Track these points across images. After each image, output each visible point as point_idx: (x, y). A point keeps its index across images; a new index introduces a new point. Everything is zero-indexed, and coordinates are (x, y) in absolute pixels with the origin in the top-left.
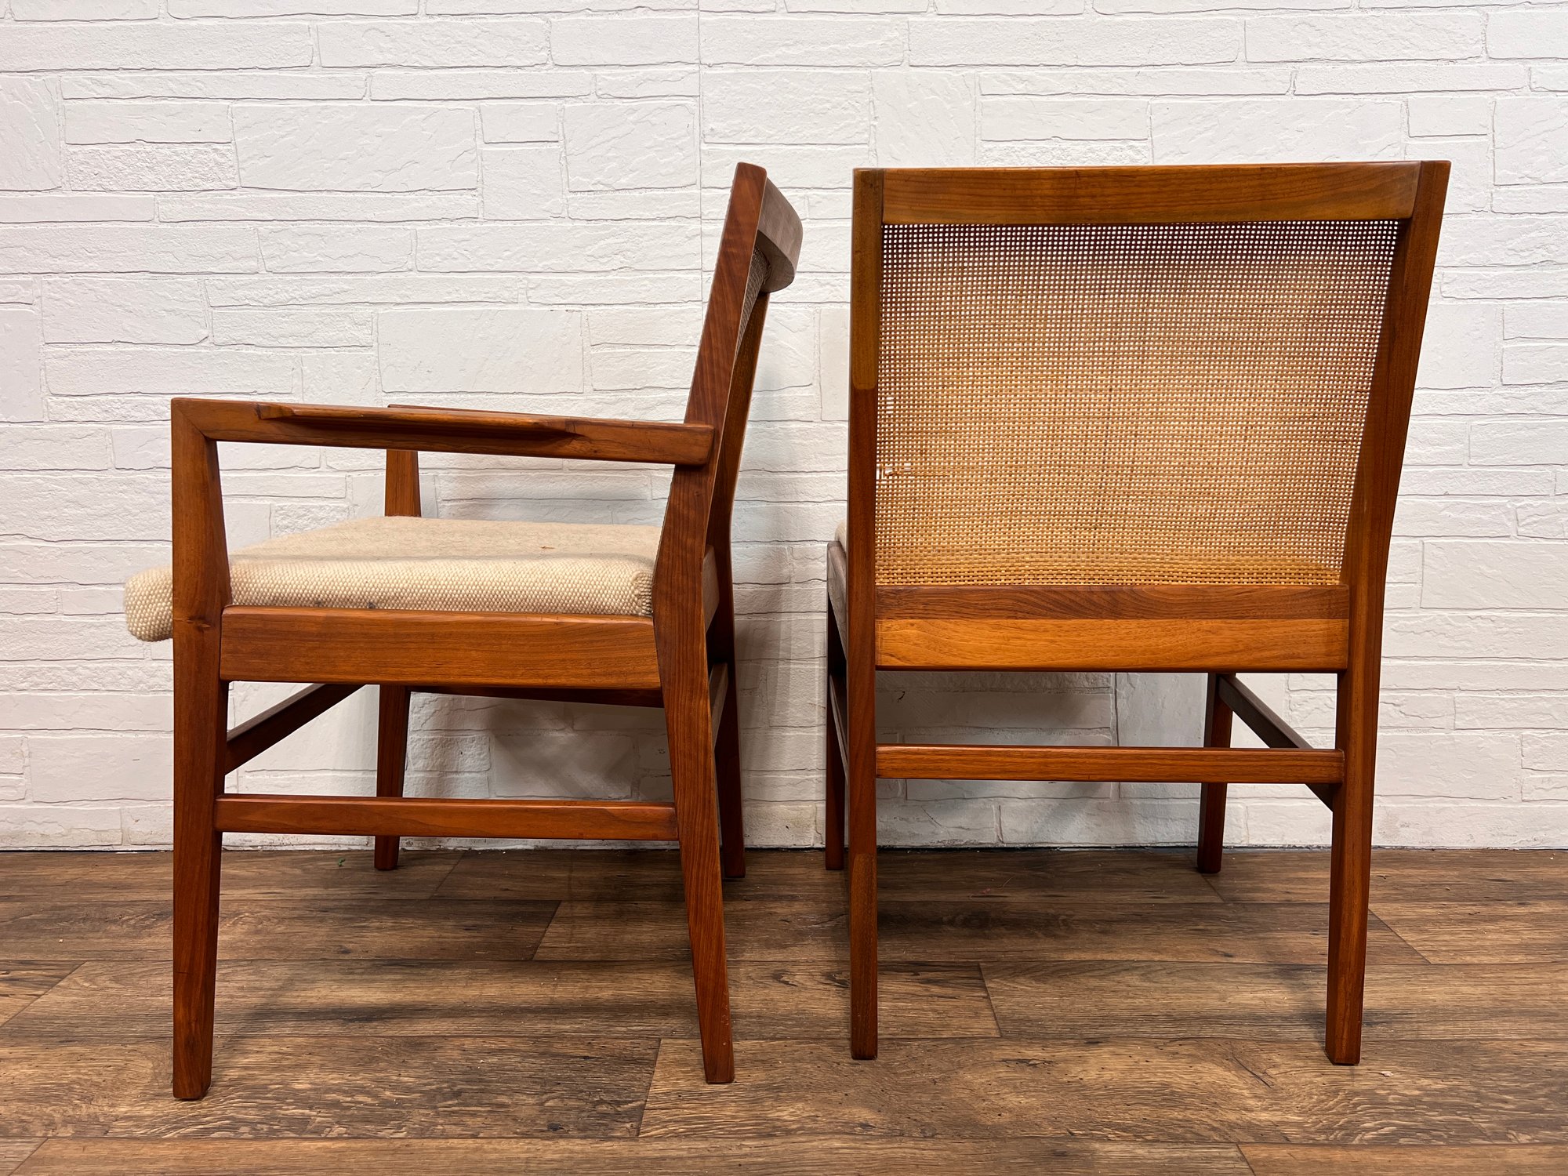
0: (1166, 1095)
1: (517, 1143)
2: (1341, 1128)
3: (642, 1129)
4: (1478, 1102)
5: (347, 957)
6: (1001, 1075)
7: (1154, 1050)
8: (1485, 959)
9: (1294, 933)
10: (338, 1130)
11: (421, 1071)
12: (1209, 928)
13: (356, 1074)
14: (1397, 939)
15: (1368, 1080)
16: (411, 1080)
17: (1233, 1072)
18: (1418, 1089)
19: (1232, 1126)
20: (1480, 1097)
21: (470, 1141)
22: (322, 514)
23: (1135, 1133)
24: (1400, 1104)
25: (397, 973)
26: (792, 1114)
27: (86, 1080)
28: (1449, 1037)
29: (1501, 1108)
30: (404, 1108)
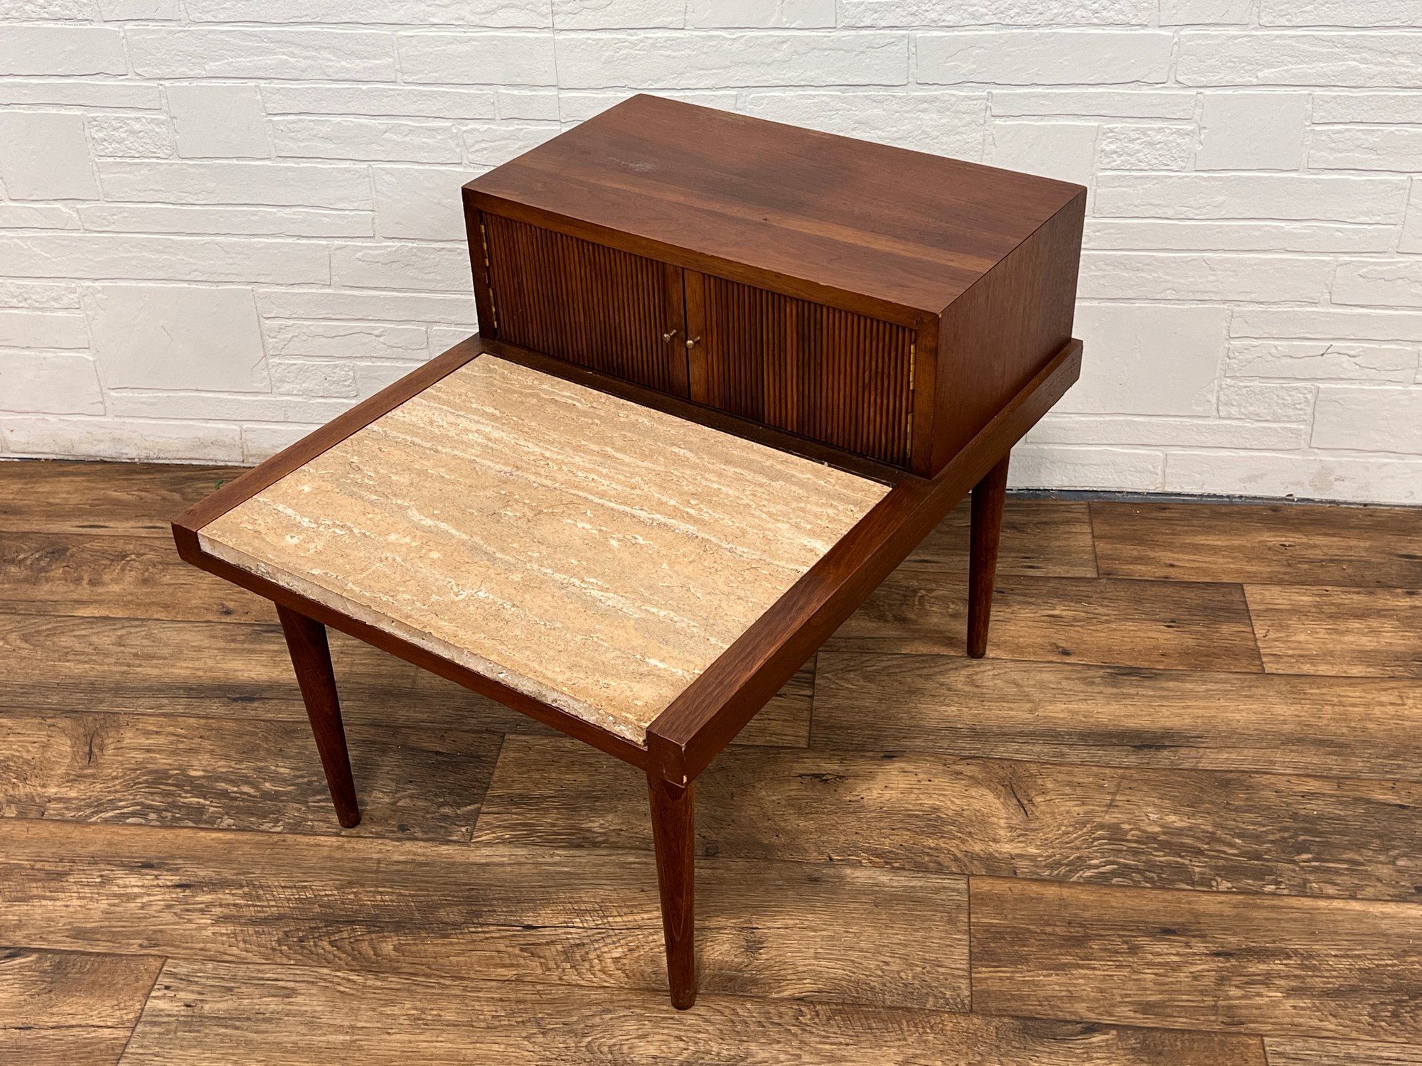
0: (930, 820)
1: (372, 843)
2: (1067, 865)
3: (475, 834)
4: (1208, 843)
5: (228, 619)
6: (793, 793)
7: (941, 767)
8: (1323, 669)
9: (1149, 623)
10: (228, 821)
11: (295, 761)
12: (1065, 613)
13: (241, 762)
14: (1252, 636)
15: (1120, 813)
16: (287, 771)
17: (1002, 800)
18: (1160, 826)
19: (972, 857)
20: (1212, 838)
21: (334, 839)
22: (137, 127)
23: (886, 860)
24: (1135, 842)
25: (274, 643)
26: (601, 826)
27: (18, 757)
28: (1224, 767)
29: (1224, 852)
30: (281, 801)
